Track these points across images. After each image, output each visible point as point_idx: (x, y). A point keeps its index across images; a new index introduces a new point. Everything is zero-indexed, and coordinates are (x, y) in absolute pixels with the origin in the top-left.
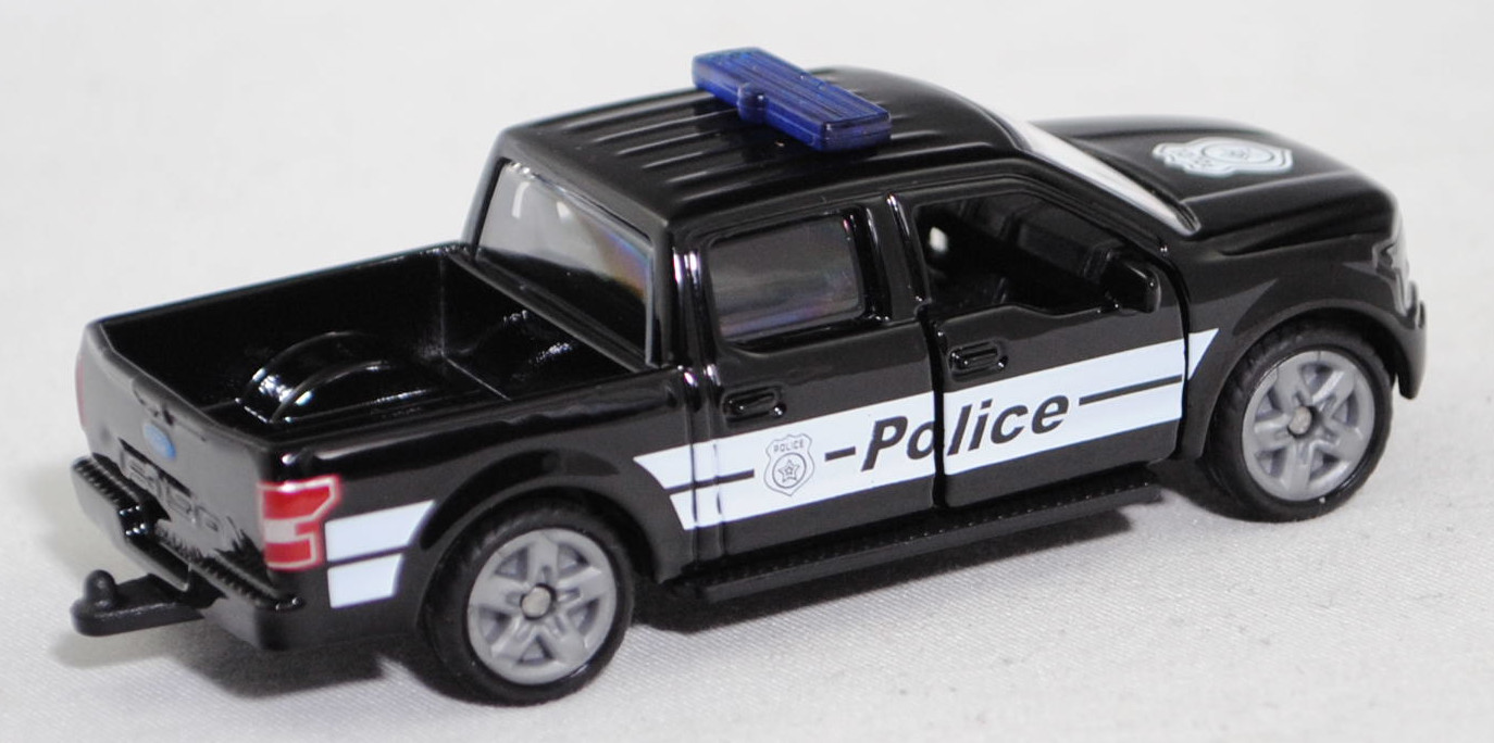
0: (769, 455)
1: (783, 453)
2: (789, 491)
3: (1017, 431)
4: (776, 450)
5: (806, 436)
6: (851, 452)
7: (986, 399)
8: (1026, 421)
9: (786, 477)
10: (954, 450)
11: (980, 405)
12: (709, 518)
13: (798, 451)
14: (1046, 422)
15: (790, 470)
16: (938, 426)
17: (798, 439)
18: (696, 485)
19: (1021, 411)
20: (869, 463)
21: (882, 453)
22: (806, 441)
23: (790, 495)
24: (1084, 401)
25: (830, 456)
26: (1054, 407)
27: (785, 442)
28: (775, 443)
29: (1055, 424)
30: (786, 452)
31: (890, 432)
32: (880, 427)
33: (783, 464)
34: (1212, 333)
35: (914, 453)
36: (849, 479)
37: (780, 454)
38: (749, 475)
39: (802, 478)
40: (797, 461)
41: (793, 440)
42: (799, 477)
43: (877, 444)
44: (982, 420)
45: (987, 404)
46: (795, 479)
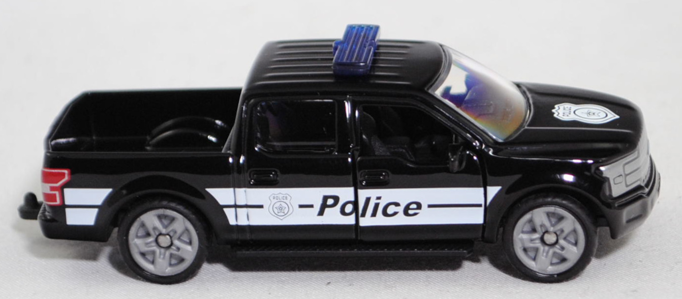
0: (270, 200)
1: (277, 201)
2: (282, 218)
3: (395, 213)
4: (274, 198)
5: (289, 195)
6: (312, 206)
7: (379, 196)
8: (400, 209)
9: (279, 211)
10: (363, 215)
11: (375, 198)
12: (243, 222)
13: (285, 201)
14: (410, 212)
15: (281, 208)
16: (355, 203)
17: (285, 196)
18: (236, 206)
19: (397, 204)
20: (321, 213)
21: (327, 210)
22: (289, 198)
23: (281, 220)
24: (430, 206)
25: (301, 206)
26: (414, 206)
27: (278, 196)
28: (273, 195)
29: (415, 214)
30: (279, 200)
31: (330, 202)
32: (326, 198)
33: (277, 205)
34: (499, 188)
35: (343, 212)
36: (310, 218)
37: (276, 201)
38: (261, 207)
39: (287, 213)
40: (284, 205)
41: (283, 196)
42: (286, 213)
43: (324, 206)
44: (377, 205)
45: (379, 198)
46: (284, 213)
